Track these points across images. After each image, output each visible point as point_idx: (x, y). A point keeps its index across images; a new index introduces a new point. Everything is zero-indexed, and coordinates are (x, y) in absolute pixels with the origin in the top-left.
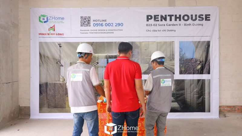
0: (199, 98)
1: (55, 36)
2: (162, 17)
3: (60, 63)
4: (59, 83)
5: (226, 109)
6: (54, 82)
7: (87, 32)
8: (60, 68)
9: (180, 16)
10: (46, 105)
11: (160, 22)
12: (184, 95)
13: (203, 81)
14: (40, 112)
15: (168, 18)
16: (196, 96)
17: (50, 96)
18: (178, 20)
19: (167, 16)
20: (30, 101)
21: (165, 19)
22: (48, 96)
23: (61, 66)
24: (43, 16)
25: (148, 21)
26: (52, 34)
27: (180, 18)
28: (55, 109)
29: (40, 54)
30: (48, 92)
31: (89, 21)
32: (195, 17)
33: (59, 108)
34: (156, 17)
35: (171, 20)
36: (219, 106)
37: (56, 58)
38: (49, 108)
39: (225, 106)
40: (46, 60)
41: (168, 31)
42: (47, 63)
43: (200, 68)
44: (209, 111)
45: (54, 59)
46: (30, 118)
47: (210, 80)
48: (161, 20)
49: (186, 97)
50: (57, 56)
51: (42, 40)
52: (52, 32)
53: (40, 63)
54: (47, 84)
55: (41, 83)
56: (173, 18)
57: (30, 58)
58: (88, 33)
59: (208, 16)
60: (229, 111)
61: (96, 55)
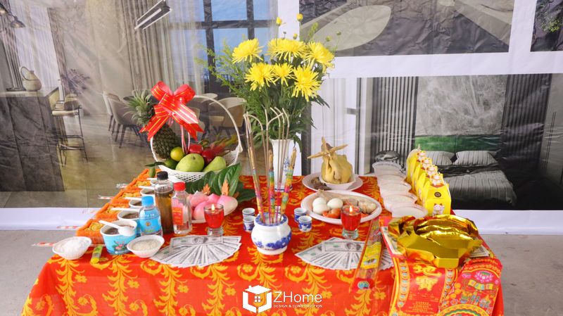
4: (21, 97)
8: (11, 36)
12: (541, 139)
23: (13, 24)
33: (41, 190)
49: (544, 152)
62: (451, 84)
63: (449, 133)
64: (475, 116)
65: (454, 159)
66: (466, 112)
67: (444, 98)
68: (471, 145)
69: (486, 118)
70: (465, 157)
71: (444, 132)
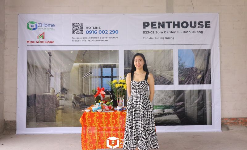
0: (199, 109)
1: (45, 44)
2: (159, 23)
3: (50, 73)
4: (49, 95)
5: (228, 121)
6: (43, 94)
7: (79, 39)
8: (49, 79)
9: (179, 22)
10: (34, 119)
11: (157, 30)
12: (184, 106)
13: (204, 91)
14: (27, 127)
15: (166, 25)
16: (196, 107)
17: (39, 108)
18: (176, 27)
19: (165, 23)
20: (16, 115)
21: (163, 26)
22: (36, 109)
23: (51, 76)
24: (32, 23)
25: (144, 28)
26: (41, 42)
27: (178, 25)
28: (44, 123)
29: (28, 63)
30: (36, 104)
31: (81, 28)
32: (195, 24)
33: (48, 122)
34: (153, 24)
35: (169, 27)
36: (221, 118)
37: (46, 68)
38: (37, 122)
39: (228, 118)
40: (34, 69)
41: (166, 38)
42: (36, 73)
43: (201, 77)
44: (211, 124)
45: (44, 69)
46: (16, 133)
47: (211, 90)
49: (186, 109)
50: (47, 66)
51: (31, 48)
52: (41, 39)
53: (27, 73)
54: (35, 95)
55: (29, 95)
56: (171, 25)
57: (17, 68)
58: (80, 41)
59: (207, 23)
60: (232, 124)
61: (89, 64)
62: (161, 92)
63: (162, 105)
64: (168, 100)
65: (164, 111)
66: (166, 99)
67: (160, 96)
68: (168, 107)
69: (171, 101)
70: (166, 111)
71: (160, 104)
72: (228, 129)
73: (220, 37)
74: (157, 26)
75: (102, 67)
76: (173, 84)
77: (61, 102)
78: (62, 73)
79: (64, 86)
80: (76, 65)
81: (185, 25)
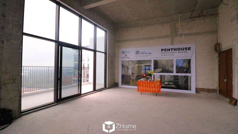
0: (185, 84)
1: (127, 58)
2: (168, 49)
5: (199, 89)
6: (126, 75)
7: (137, 56)
9: (176, 48)
10: (124, 83)
11: (167, 52)
12: (178, 82)
13: (188, 76)
14: (122, 85)
15: (171, 50)
16: (183, 83)
18: (175, 50)
20: (118, 81)
21: (169, 50)
24: (123, 51)
25: (162, 51)
29: (122, 65)
30: (124, 78)
31: (138, 52)
32: (183, 49)
33: (128, 84)
34: (165, 50)
35: (172, 50)
36: (195, 88)
40: (124, 66)
41: (171, 55)
42: (124, 68)
43: (186, 71)
44: (190, 90)
45: (126, 66)
47: (191, 76)
48: (168, 51)
51: (123, 60)
52: (126, 57)
53: (122, 68)
54: (124, 75)
55: (122, 75)
56: (173, 50)
57: (119, 66)
59: (189, 48)
60: (201, 91)
61: (141, 65)
62: (168, 76)
64: (171, 79)
70: (170, 83)
71: (168, 80)
72: (199, 93)
73: (196, 53)
74: (167, 50)
75: (145, 66)
76: (173, 73)
77: (132, 78)
78: (132, 68)
79: (133, 72)
80: (137, 65)
81: (179, 49)
